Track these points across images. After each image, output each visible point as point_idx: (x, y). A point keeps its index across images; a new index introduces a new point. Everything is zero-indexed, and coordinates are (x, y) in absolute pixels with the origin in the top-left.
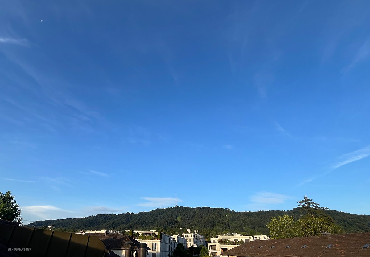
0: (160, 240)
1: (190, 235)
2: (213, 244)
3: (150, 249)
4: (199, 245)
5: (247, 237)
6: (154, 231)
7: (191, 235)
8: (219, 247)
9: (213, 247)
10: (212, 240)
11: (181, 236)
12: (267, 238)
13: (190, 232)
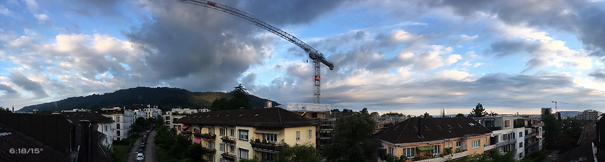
0: (123, 114)
1: (149, 109)
2: (166, 115)
3: (114, 121)
4: (156, 116)
5: (193, 110)
6: (117, 108)
7: (151, 110)
8: (172, 118)
9: (168, 118)
10: (167, 113)
11: (142, 110)
12: (207, 110)
13: (149, 107)
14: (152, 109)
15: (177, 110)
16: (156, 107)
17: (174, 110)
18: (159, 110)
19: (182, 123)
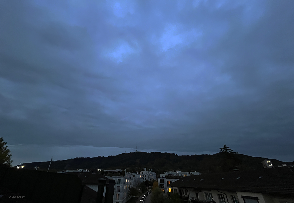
2: (162, 178)
5: (185, 173)
6: (119, 170)
8: (165, 180)
9: (162, 181)
10: (161, 176)
11: (139, 173)
12: (198, 173)
13: (145, 170)
14: (147, 172)
15: (170, 173)
16: (151, 170)
17: (167, 173)
18: (154, 173)
19: (178, 187)
